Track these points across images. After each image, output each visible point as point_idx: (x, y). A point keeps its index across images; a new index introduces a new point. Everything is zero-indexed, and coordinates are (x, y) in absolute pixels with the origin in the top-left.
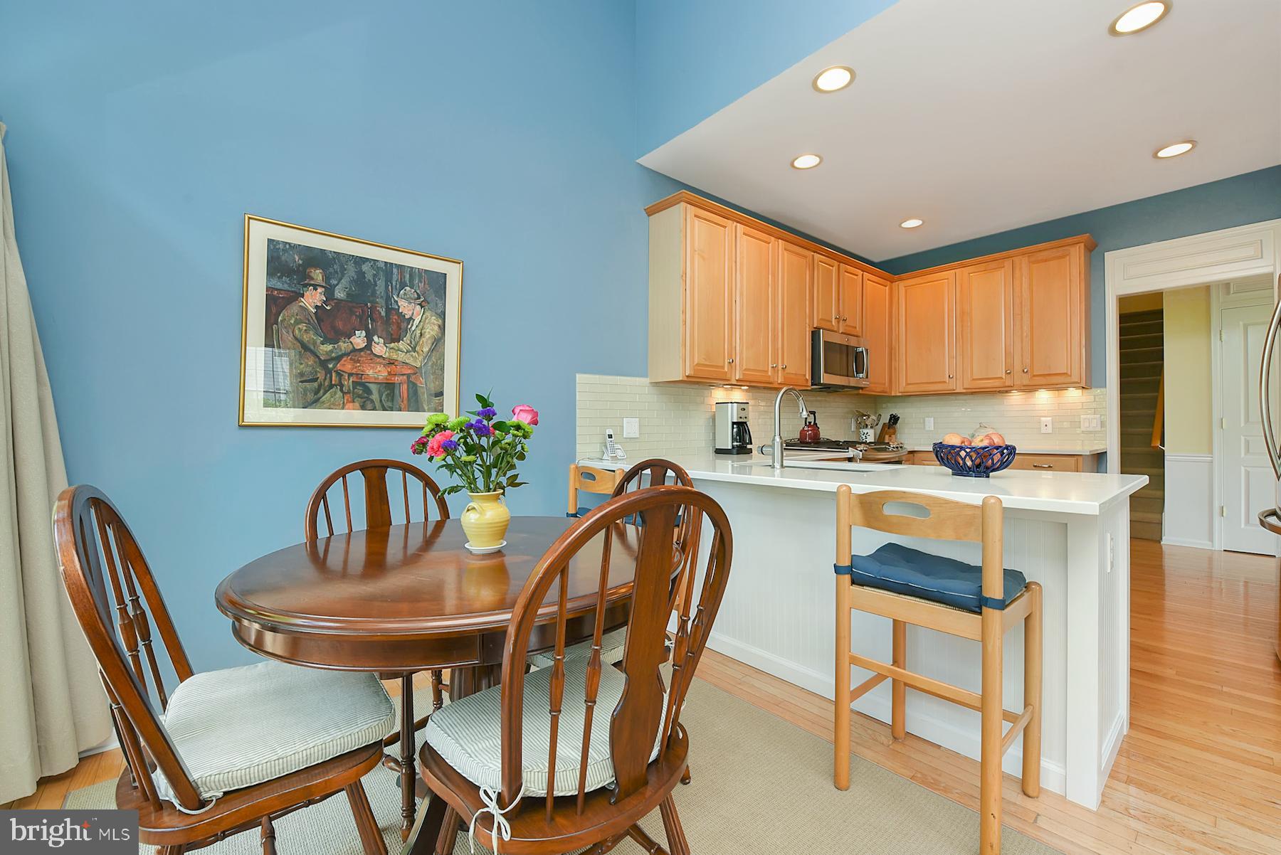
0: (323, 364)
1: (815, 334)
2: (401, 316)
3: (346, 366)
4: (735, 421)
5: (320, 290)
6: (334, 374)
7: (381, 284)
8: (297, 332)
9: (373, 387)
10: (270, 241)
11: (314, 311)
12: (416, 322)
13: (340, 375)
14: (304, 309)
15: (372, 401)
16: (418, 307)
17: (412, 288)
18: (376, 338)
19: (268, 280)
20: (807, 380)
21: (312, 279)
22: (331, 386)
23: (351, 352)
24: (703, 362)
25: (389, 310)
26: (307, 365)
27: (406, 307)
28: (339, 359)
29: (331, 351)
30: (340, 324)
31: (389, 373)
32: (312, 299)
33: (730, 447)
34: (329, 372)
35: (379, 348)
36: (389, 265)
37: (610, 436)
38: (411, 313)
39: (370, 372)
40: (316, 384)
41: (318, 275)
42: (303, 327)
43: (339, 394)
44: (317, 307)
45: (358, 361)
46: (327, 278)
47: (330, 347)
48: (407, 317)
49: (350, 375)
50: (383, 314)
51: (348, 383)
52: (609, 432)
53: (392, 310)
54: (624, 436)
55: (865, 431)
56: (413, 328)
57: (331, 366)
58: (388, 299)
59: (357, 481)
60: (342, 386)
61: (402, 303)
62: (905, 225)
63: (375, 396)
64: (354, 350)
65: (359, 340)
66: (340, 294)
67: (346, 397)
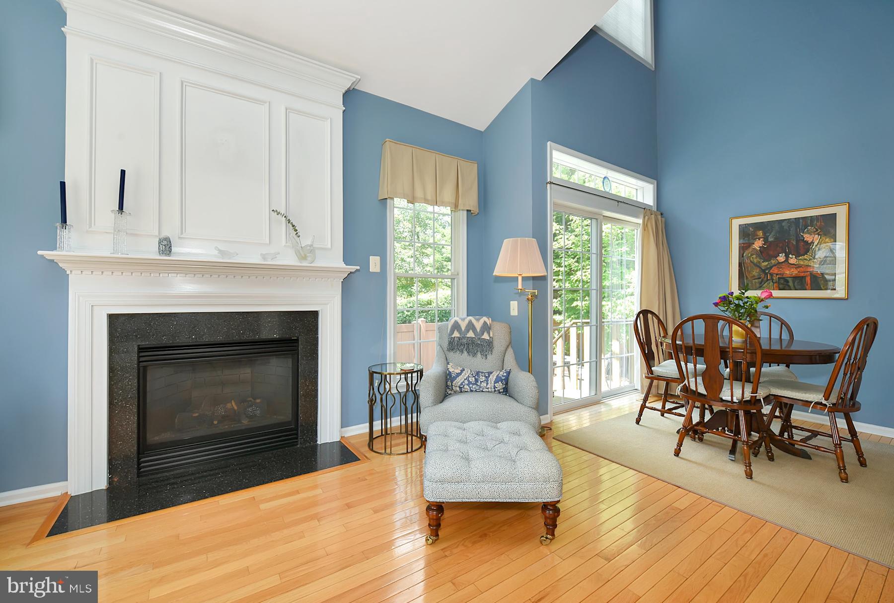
0: (764, 271)
2: (807, 242)
3: (775, 270)
5: (761, 239)
6: (769, 275)
7: (793, 229)
8: (751, 259)
9: (790, 280)
10: (740, 225)
11: (759, 249)
12: (816, 243)
13: (772, 275)
14: (755, 249)
15: (789, 286)
16: (817, 236)
17: (812, 227)
18: (790, 256)
19: (739, 241)
21: (757, 235)
22: (768, 280)
23: (777, 264)
25: (798, 241)
26: (756, 272)
27: (808, 238)
28: (771, 268)
29: (767, 265)
30: (771, 253)
31: (799, 272)
32: (758, 244)
34: (766, 274)
35: (793, 260)
36: (797, 219)
38: (811, 240)
39: (788, 272)
40: (760, 280)
41: (760, 233)
42: (754, 256)
43: (771, 283)
44: (760, 247)
45: (781, 268)
46: (764, 234)
47: (767, 263)
48: (809, 242)
49: (777, 274)
50: (795, 243)
51: (775, 278)
53: (800, 240)
56: (813, 247)
57: (767, 271)
60: (773, 280)
61: (806, 236)
63: (791, 284)
64: (779, 263)
65: (781, 258)
66: (771, 239)
67: (775, 284)
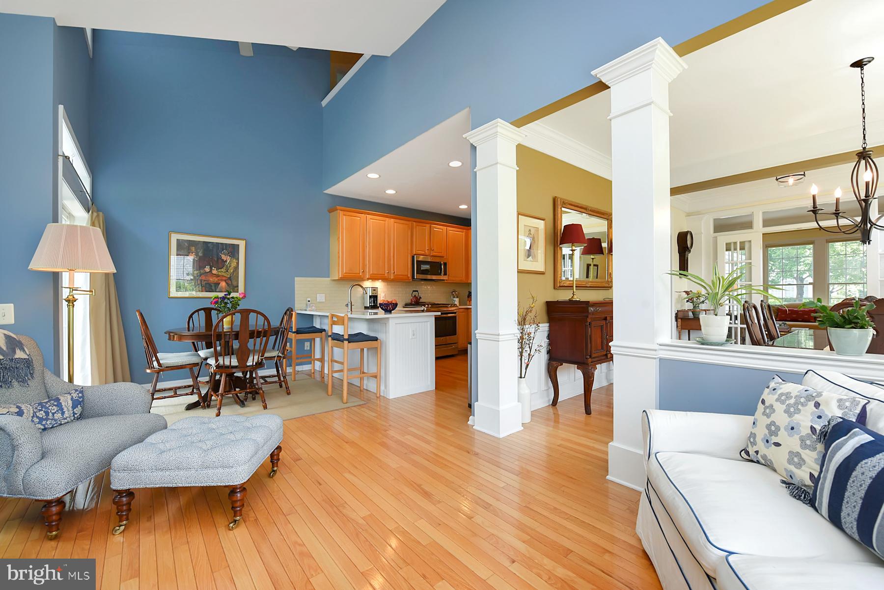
0: (195, 277)
1: (413, 257)
2: (223, 260)
4: (370, 295)
5: (194, 254)
6: (199, 281)
7: (215, 250)
9: (212, 285)
10: (177, 240)
11: (192, 260)
12: (228, 262)
13: (201, 281)
14: (189, 260)
15: (212, 289)
16: (229, 257)
17: (226, 250)
18: (213, 268)
20: (409, 277)
21: (191, 250)
22: (198, 285)
24: (348, 272)
25: (218, 259)
26: (190, 278)
27: (224, 257)
28: (200, 275)
29: (198, 273)
31: (218, 280)
32: (191, 257)
33: (368, 306)
34: (197, 280)
35: (215, 271)
36: (218, 244)
37: (309, 301)
38: (226, 259)
39: (211, 280)
40: (192, 284)
41: (193, 248)
42: (188, 266)
43: (200, 287)
45: (207, 276)
46: (196, 250)
49: (205, 281)
52: (308, 299)
53: (219, 258)
54: (318, 301)
55: (454, 299)
56: (227, 264)
57: (198, 278)
58: (218, 255)
59: (202, 313)
60: (201, 284)
61: (223, 256)
62: (461, 207)
63: (213, 288)
64: (206, 273)
65: (207, 269)
67: (203, 288)
